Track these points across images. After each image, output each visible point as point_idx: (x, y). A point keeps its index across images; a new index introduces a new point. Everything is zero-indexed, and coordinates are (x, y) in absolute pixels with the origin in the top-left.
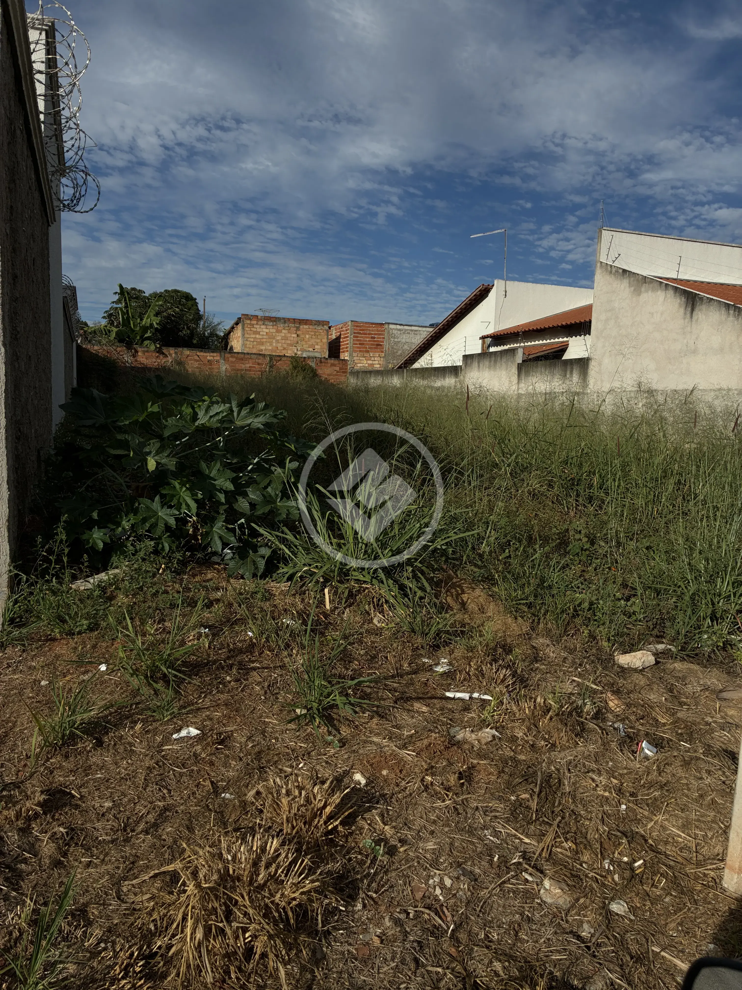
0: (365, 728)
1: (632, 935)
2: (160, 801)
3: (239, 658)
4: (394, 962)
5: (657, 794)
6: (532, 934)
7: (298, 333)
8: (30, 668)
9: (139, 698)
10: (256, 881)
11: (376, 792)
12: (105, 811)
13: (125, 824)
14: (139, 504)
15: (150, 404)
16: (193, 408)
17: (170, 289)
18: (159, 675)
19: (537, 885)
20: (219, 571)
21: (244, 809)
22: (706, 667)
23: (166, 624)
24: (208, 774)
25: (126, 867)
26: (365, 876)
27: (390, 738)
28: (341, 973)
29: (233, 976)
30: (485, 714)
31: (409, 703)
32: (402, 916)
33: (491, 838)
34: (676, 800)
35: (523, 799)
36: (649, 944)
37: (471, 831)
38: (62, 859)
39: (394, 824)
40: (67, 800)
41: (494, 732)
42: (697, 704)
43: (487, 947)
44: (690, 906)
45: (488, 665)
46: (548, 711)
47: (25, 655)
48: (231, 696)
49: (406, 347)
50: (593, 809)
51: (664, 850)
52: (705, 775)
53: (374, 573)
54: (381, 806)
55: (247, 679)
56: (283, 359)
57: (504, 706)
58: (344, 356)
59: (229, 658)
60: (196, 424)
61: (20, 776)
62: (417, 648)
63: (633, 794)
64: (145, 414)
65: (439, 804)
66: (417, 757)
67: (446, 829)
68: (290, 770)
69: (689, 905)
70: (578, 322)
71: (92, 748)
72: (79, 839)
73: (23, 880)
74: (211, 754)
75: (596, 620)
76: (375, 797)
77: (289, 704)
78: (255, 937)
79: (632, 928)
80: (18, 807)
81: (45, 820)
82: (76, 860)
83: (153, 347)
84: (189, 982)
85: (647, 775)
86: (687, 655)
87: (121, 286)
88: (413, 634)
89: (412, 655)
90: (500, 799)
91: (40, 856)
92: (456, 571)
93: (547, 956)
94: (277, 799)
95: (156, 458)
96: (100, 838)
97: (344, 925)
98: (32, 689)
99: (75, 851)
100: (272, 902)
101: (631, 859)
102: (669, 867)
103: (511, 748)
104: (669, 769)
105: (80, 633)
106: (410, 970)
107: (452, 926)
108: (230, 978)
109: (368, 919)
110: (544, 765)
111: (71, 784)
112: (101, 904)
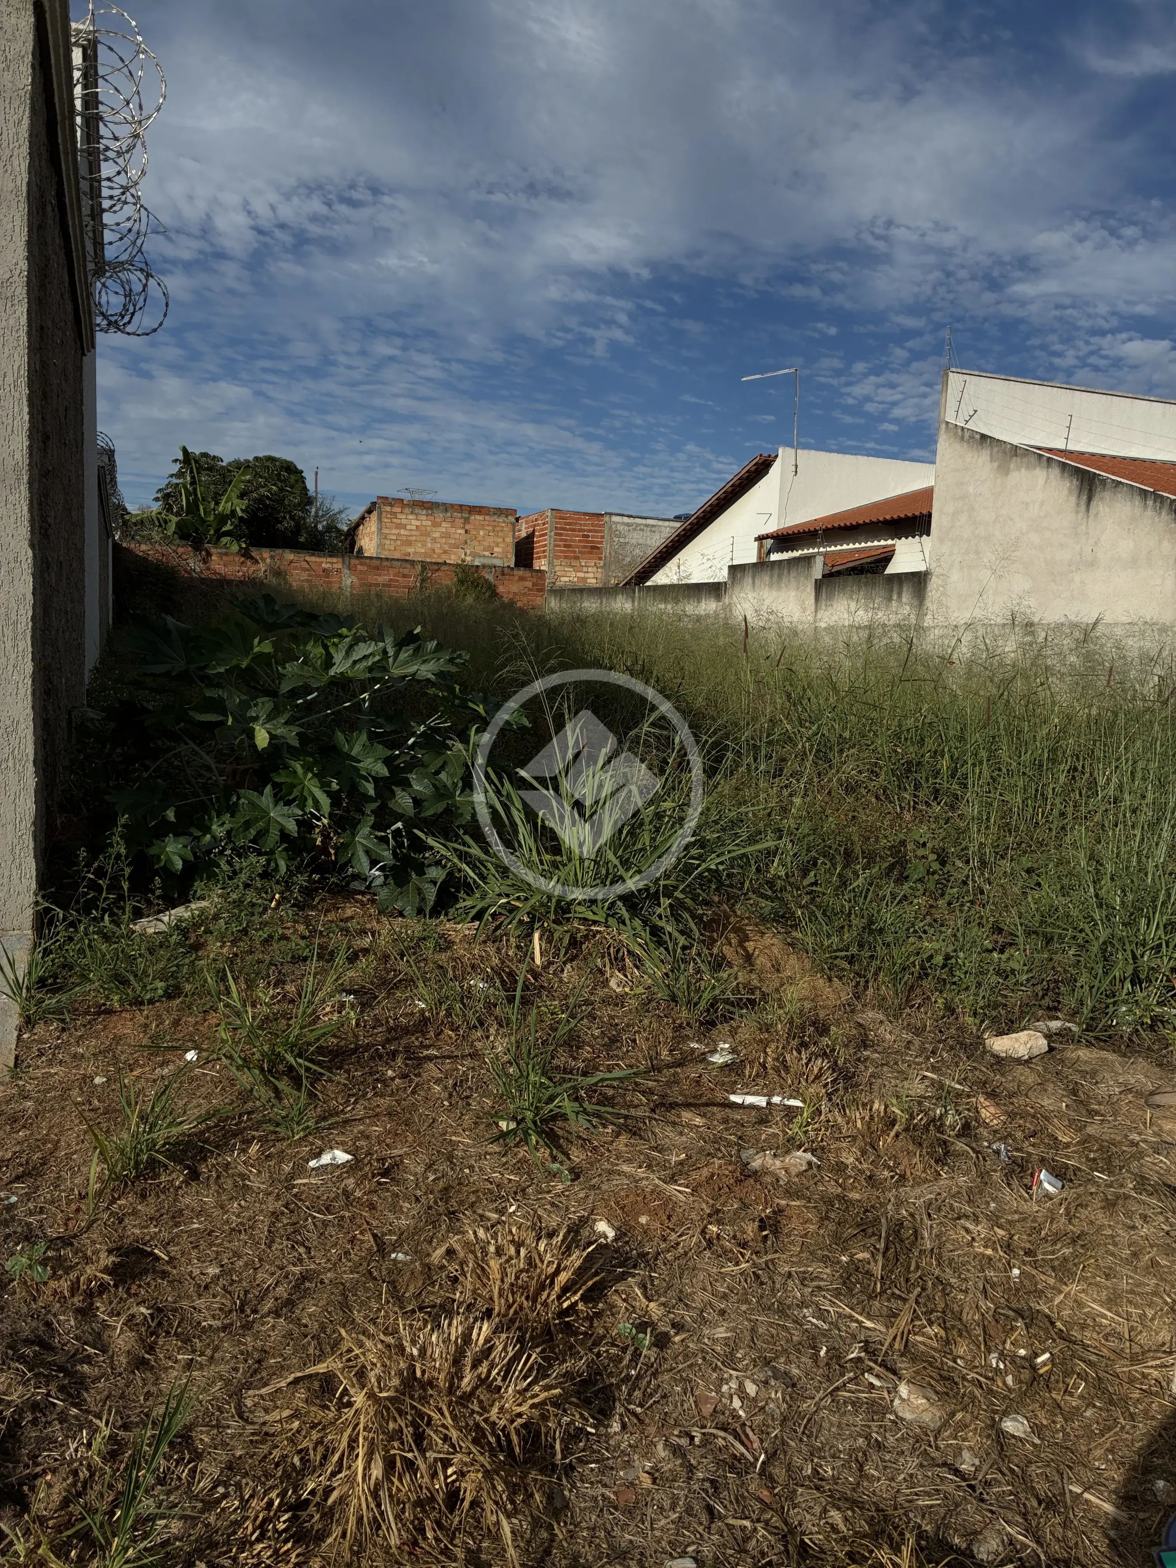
0: (609, 1151)
1: (1039, 1467)
2: (294, 1265)
3: (404, 1042)
4: (675, 1512)
5: (1067, 1251)
6: (885, 1468)
7: (467, 527)
8: (75, 1056)
9: (251, 1104)
10: (458, 1387)
11: (632, 1250)
12: (209, 1280)
13: (241, 1301)
14: (239, 798)
15: (256, 641)
16: (326, 648)
17: (261, 455)
18: (281, 1067)
19: (889, 1392)
20: (363, 904)
21: (430, 1277)
22: (1124, 1055)
23: (287, 987)
24: (368, 1223)
25: (249, 1367)
26: (622, 1380)
27: (649, 1167)
28: (594, 1529)
29: (430, 1535)
30: (795, 1129)
31: (673, 1111)
32: (684, 1442)
33: (814, 1321)
34: (1097, 1260)
35: (860, 1261)
36: (1065, 1481)
37: (783, 1310)
38: (147, 1356)
39: (663, 1299)
40: (148, 1264)
41: (809, 1156)
42: (1115, 1114)
43: (818, 1488)
44: (1123, 1422)
45: (794, 1052)
46: (893, 1123)
47: (65, 1036)
48: (396, 1101)
49: (637, 551)
50: (969, 1275)
51: (1079, 1337)
52: (1138, 1223)
53: (609, 909)
54: (642, 1273)
55: (418, 1075)
56: (443, 568)
57: (823, 1117)
58: (540, 564)
59: (388, 1041)
60: (332, 673)
61: (71, 1226)
62: (681, 1026)
63: (1029, 1253)
64: (250, 657)
65: (730, 1268)
66: (693, 1195)
67: (744, 1307)
68: (496, 1216)
69: (1122, 1420)
70: (910, 515)
71: (183, 1182)
72: (171, 1325)
73: (87, 1390)
74: (370, 1192)
75: (954, 983)
76: (630, 1258)
77: (489, 1113)
78: (461, 1474)
79: (1038, 1457)
80: (73, 1276)
81: (116, 1296)
82: (169, 1358)
83: (235, 548)
84: (360, 1545)
85: (1051, 1222)
86: (1096, 1038)
87: (185, 450)
88: (673, 1004)
89: (674, 1038)
90: (825, 1260)
91: (110, 1353)
92: (733, 905)
93: (910, 1501)
94: (483, 1260)
95: (267, 726)
96: (204, 1324)
97: (595, 1456)
98: (81, 1089)
99: (167, 1344)
100: (486, 1420)
101: (1030, 1352)
102: (1090, 1364)
103: (837, 1182)
104: (1083, 1213)
105: (151, 1002)
106: (701, 1524)
107: (763, 1457)
108: (425, 1538)
109: (630, 1446)
110: (889, 1207)
111: (152, 1238)
112: (213, 1426)
